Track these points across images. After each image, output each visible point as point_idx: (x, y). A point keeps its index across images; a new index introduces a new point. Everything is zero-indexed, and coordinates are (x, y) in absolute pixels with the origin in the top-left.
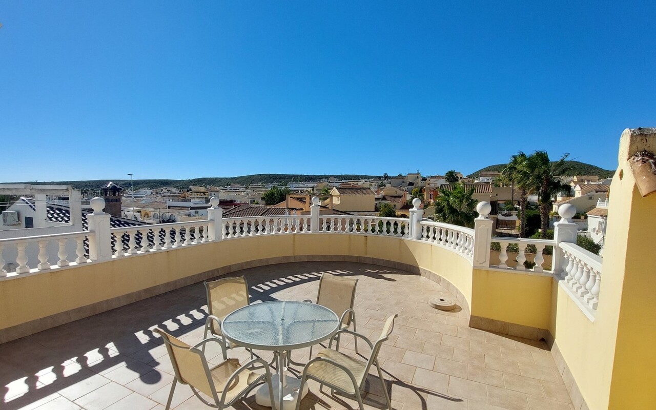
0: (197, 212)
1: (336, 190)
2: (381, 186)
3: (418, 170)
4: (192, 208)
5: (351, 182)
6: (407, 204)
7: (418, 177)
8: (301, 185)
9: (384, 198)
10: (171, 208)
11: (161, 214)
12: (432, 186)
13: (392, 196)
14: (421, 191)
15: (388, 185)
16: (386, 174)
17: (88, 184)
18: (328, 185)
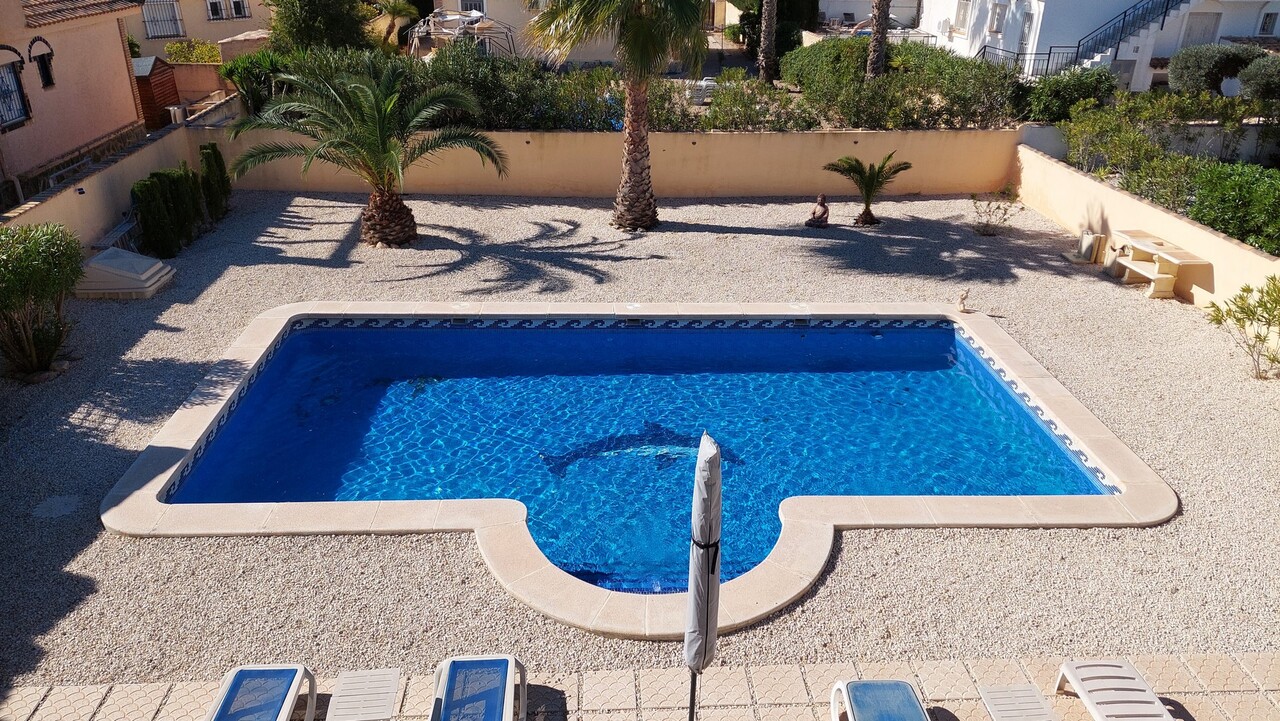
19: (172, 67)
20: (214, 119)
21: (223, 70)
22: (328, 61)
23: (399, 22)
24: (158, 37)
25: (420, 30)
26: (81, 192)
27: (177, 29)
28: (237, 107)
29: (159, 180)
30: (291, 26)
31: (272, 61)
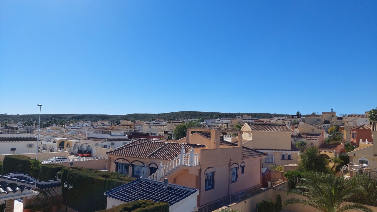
0: (113, 144)
1: (248, 125)
2: (295, 124)
3: (332, 109)
4: (109, 140)
5: (264, 120)
6: (325, 143)
7: (333, 116)
8: (217, 121)
9: (299, 136)
10: (91, 139)
11: (81, 144)
12: (352, 124)
13: (308, 134)
14: (338, 130)
15: (301, 124)
16: (298, 113)
17: (44, 117)
18: (241, 121)
19: (270, 171)
20: (280, 187)
21: (284, 174)
22: (316, 176)
23: (337, 165)
24: (268, 163)
25: (344, 168)
26: (246, 202)
27: (273, 161)
28: (286, 185)
29: (264, 203)
30: (305, 164)
31: (298, 173)
